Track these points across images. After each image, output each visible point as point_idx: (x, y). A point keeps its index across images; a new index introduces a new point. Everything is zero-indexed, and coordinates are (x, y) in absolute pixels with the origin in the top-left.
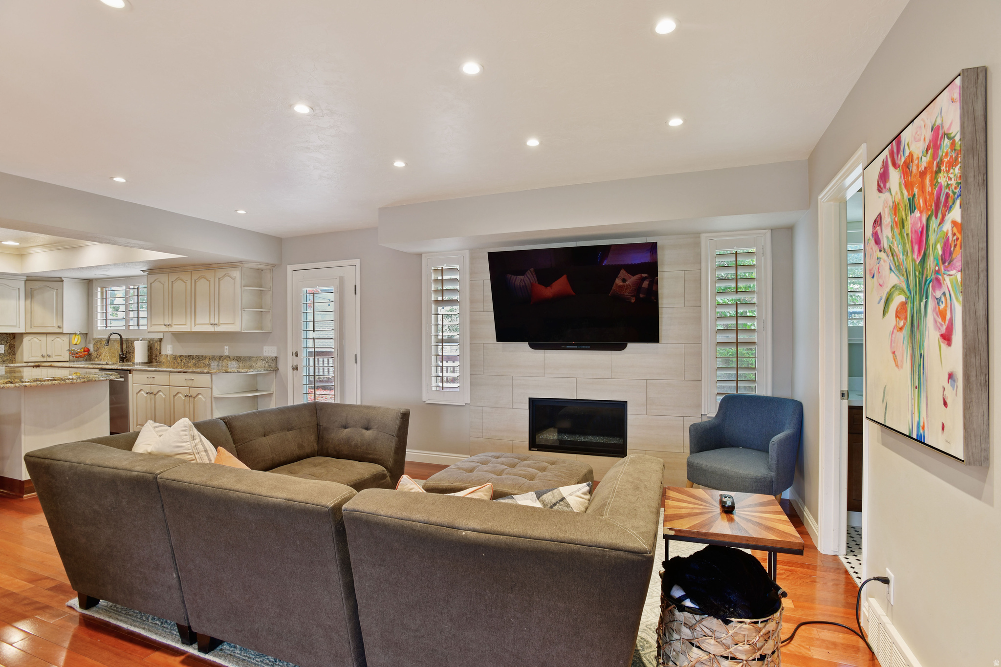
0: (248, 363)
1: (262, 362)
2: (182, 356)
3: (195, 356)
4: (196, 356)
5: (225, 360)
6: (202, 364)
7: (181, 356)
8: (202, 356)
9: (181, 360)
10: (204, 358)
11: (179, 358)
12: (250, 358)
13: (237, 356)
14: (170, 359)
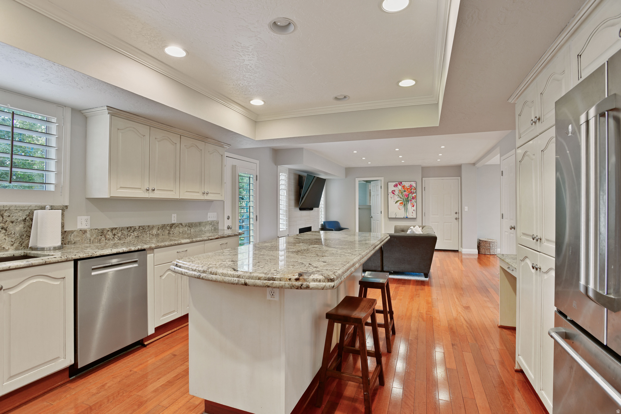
0: (199, 228)
1: (210, 226)
2: (116, 229)
3: (137, 228)
4: (140, 227)
5: (177, 228)
6: (148, 235)
7: (112, 230)
8: (149, 226)
9: (114, 235)
10: (150, 228)
11: (109, 233)
12: (200, 224)
13: (189, 223)
14: (92, 236)
